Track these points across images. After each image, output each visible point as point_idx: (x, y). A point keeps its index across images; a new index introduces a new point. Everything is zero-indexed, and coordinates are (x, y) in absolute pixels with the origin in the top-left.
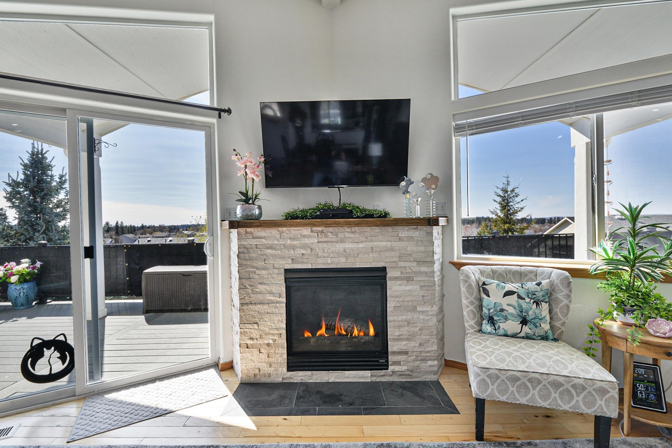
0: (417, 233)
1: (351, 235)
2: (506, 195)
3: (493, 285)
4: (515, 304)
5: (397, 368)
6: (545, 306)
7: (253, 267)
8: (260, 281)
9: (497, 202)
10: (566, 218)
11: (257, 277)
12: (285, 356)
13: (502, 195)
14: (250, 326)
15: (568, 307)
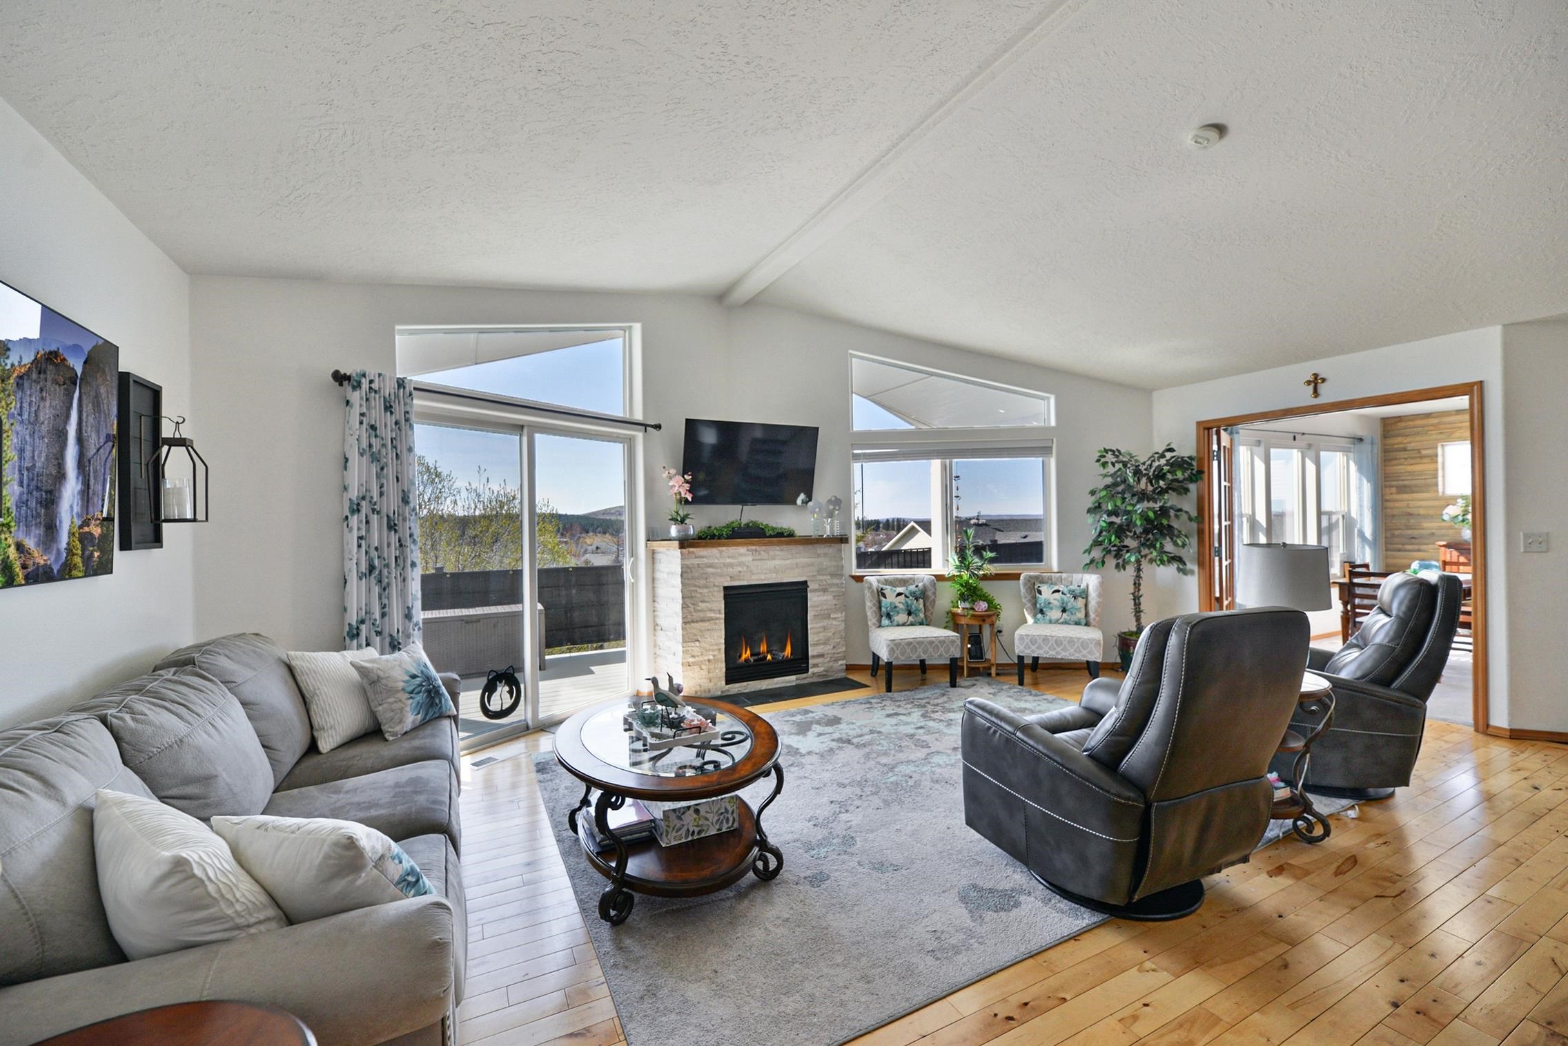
0: (830, 550)
1: (780, 553)
3: (888, 590)
4: (904, 601)
5: (816, 670)
6: (921, 601)
7: (695, 586)
8: (701, 599)
10: (912, 524)
11: (699, 595)
12: (724, 670)
14: (693, 644)
15: (934, 602)
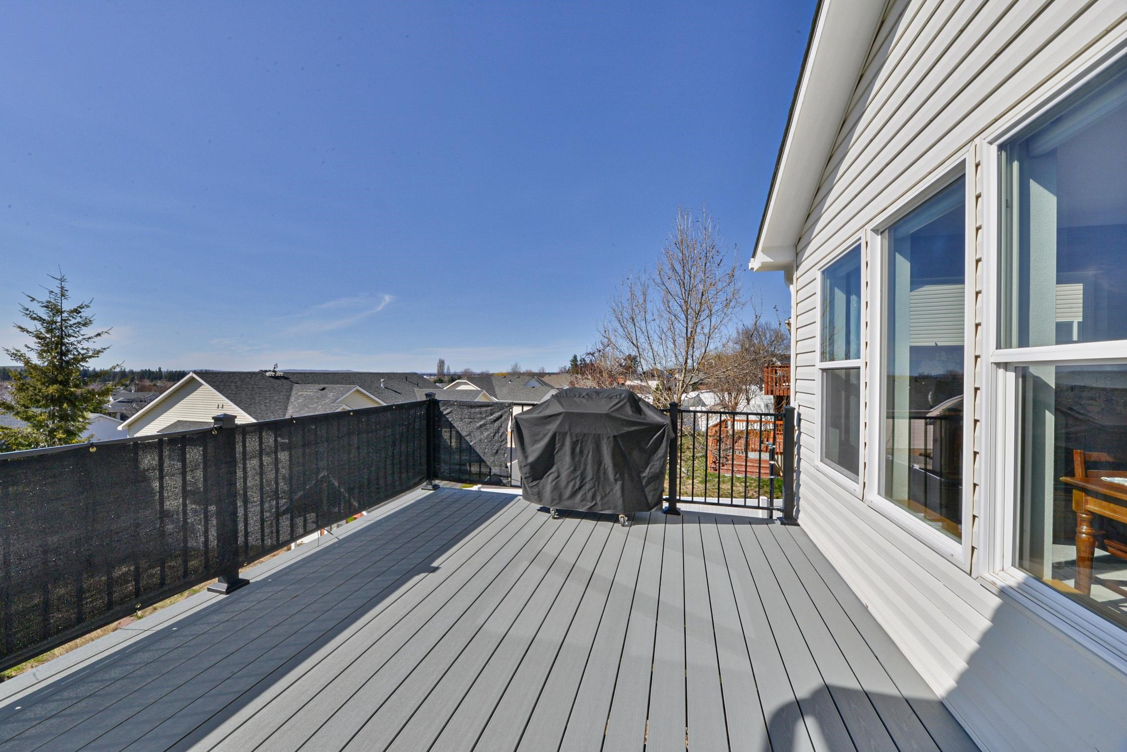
2: (59, 319)
9: (28, 332)
10: (191, 374)
13: (45, 317)
